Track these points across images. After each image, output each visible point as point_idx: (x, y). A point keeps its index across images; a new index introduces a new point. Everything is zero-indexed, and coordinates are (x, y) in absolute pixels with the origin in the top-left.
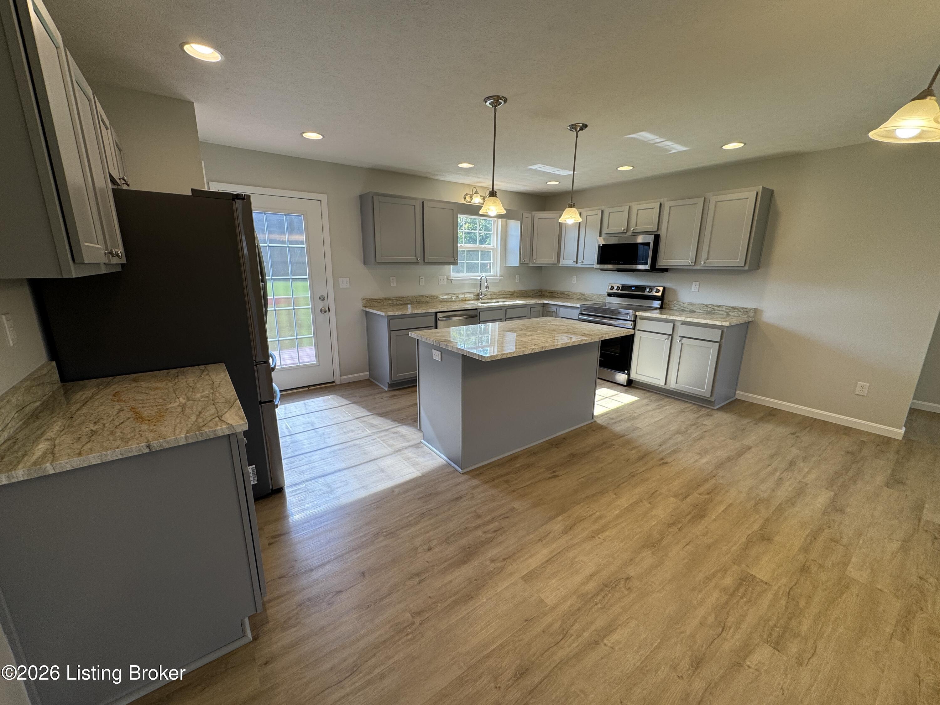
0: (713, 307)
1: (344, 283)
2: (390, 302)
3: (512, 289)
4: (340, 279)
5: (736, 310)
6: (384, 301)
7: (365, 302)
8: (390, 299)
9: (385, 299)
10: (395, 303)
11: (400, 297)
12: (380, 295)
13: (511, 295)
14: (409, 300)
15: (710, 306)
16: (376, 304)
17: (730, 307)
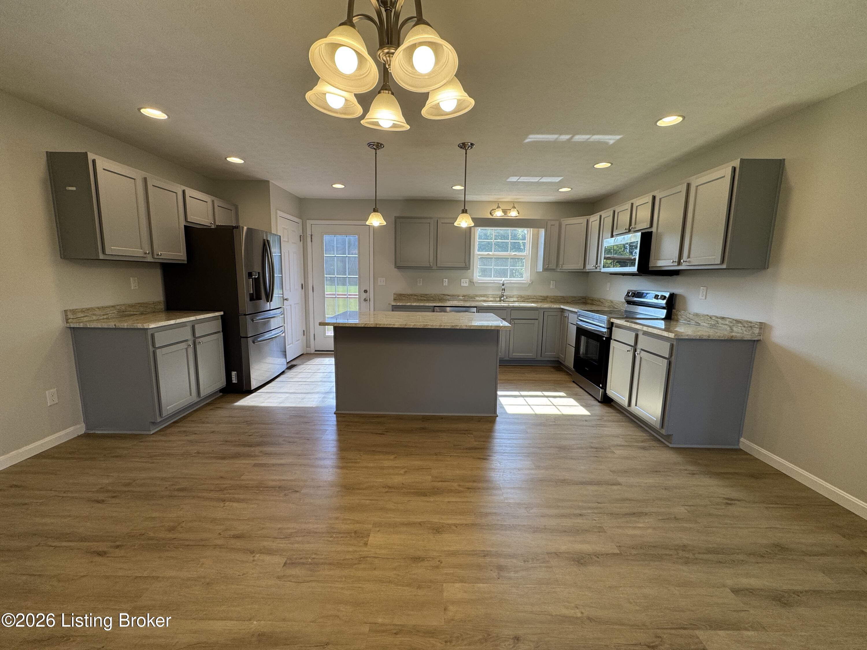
0: (717, 319)
1: (381, 282)
2: (415, 297)
3: (545, 294)
4: (379, 279)
5: (740, 325)
6: (411, 297)
7: (395, 296)
8: (415, 295)
9: (412, 295)
10: (420, 298)
11: (424, 294)
12: (409, 292)
13: (543, 299)
14: (432, 297)
15: (714, 318)
16: (404, 298)
17: (733, 320)
